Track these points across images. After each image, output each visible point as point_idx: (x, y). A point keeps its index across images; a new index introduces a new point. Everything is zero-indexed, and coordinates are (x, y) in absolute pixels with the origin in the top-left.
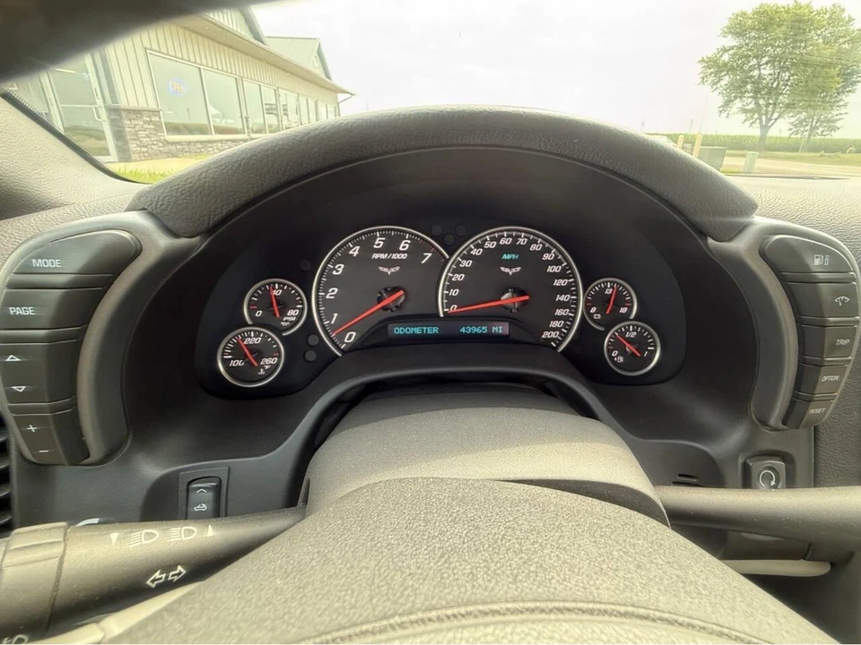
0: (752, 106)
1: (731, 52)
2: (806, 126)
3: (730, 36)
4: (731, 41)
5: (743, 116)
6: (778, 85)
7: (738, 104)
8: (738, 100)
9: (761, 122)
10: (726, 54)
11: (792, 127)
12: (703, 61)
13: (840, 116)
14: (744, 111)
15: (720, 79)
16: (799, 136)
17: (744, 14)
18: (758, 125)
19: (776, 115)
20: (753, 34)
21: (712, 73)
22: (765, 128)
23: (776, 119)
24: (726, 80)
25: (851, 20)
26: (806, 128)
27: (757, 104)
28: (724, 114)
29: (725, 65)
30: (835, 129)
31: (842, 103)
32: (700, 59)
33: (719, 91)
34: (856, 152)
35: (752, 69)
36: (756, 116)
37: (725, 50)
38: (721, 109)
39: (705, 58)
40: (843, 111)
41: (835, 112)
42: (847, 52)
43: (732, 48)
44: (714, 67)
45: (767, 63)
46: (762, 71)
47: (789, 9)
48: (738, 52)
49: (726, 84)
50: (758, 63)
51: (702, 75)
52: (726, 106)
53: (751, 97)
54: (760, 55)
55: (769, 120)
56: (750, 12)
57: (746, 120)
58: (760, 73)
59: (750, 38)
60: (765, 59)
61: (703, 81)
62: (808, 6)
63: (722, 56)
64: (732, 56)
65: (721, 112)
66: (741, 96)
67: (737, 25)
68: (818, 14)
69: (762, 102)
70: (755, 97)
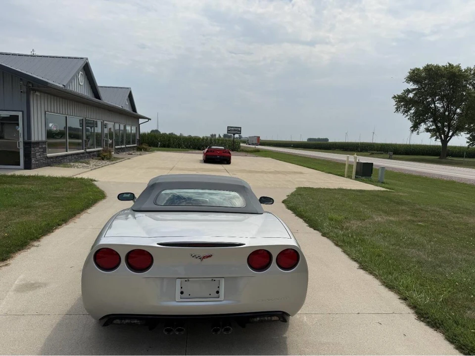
0: (434, 127)
1: (414, 92)
3: (411, 83)
4: (411, 86)
5: (429, 134)
6: (449, 114)
7: (423, 126)
8: (422, 124)
9: (441, 138)
10: (410, 94)
11: (468, 141)
12: (394, 97)
14: (428, 130)
15: (410, 109)
17: (418, 70)
18: (440, 140)
19: (450, 134)
21: (403, 105)
22: (445, 142)
23: (451, 137)
24: (412, 111)
27: (436, 126)
28: (415, 133)
29: (411, 99)
33: (407, 117)
35: (429, 103)
36: (438, 134)
37: (408, 91)
38: (412, 129)
39: (396, 96)
43: (414, 90)
44: (403, 102)
45: (438, 100)
46: (436, 104)
47: (447, 68)
48: (418, 92)
49: (413, 113)
50: (433, 100)
51: (396, 106)
52: (415, 127)
53: (432, 121)
54: (433, 95)
55: (446, 136)
56: (421, 68)
57: (432, 136)
58: (435, 106)
59: (425, 84)
60: (437, 98)
61: (397, 110)
62: (458, 66)
63: (408, 95)
64: (415, 94)
65: (412, 131)
66: (424, 121)
67: (414, 76)
68: (466, 71)
69: (439, 125)
70: (435, 122)
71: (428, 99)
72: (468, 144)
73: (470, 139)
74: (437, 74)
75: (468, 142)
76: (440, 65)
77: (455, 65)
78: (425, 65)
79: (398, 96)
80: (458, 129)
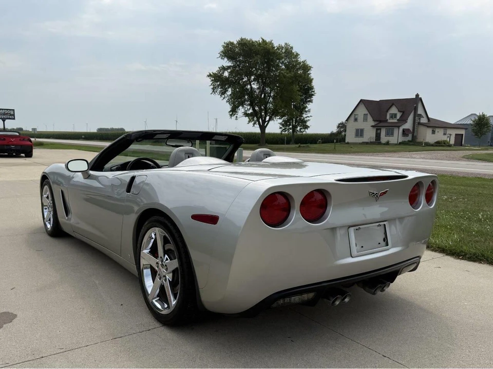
0: (251, 111)
1: (229, 71)
2: (290, 125)
3: (226, 59)
4: (226, 63)
5: (247, 119)
6: (265, 96)
7: (241, 110)
8: (241, 107)
9: (259, 124)
10: (226, 72)
11: (281, 126)
12: (210, 75)
13: (308, 118)
14: (246, 114)
15: (226, 90)
16: (286, 132)
17: (232, 44)
18: (258, 126)
19: (268, 118)
20: (241, 58)
21: (219, 85)
22: (263, 128)
23: (269, 121)
24: (229, 92)
25: (297, 55)
26: (291, 127)
27: (254, 109)
28: (234, 118)
29: (227, 79)
30: (307, 127)
31: (307, 109)
32: (208, 74)
34: (323, 143)
35: (245, 84)
36: (255, 119)
37: (224, 69)
38: (231, 113)
39: (212, 74)
40: (309, 115)
41: (304, 116)
42: (300, 76)
43: (229, 67)
44: (219, 81)
45: (254, 80)
46: (252, 86)
47: (260, 44)
48: (234, 70)
49: (231, 95)
50: (249, 80)
51: (212, 87)
52: (233, 111)
53: (249, 105)
54: (249, 74)
55: (264, 121)
56: (235, 42)
57: (250, 121)
58: (251, 87)
59: (240, 61)
60: (253, 77)
61: (213, 91)
62: (271, 43)
63: (223, 73)
64: (231, 73)
65: (231, 115)
66: (242, 104)
67: (229, 51)
68: (278, 49)
69: (257, 108)
70: (252, 105)
71: (243, 79)
72: (281, 130)
73: (283, 125)
74: (250, 50)
75: (281, 128)
76: (254, 40)
77: (267, 41)
78: (238, 39)
79: (213, 74)
80: (274, 113)
